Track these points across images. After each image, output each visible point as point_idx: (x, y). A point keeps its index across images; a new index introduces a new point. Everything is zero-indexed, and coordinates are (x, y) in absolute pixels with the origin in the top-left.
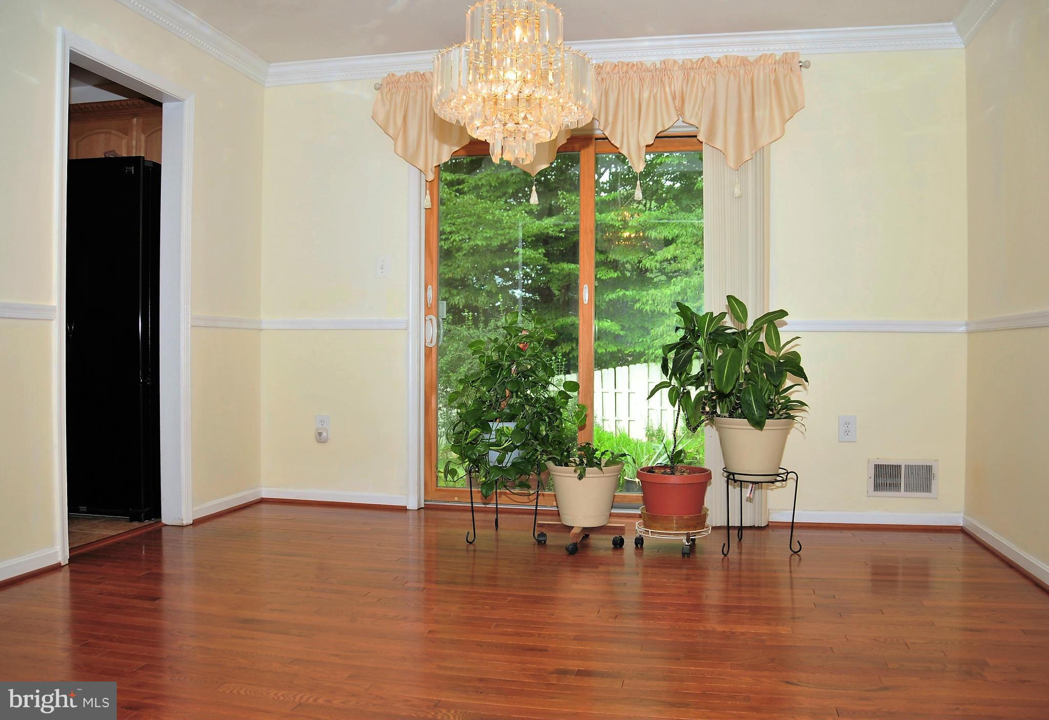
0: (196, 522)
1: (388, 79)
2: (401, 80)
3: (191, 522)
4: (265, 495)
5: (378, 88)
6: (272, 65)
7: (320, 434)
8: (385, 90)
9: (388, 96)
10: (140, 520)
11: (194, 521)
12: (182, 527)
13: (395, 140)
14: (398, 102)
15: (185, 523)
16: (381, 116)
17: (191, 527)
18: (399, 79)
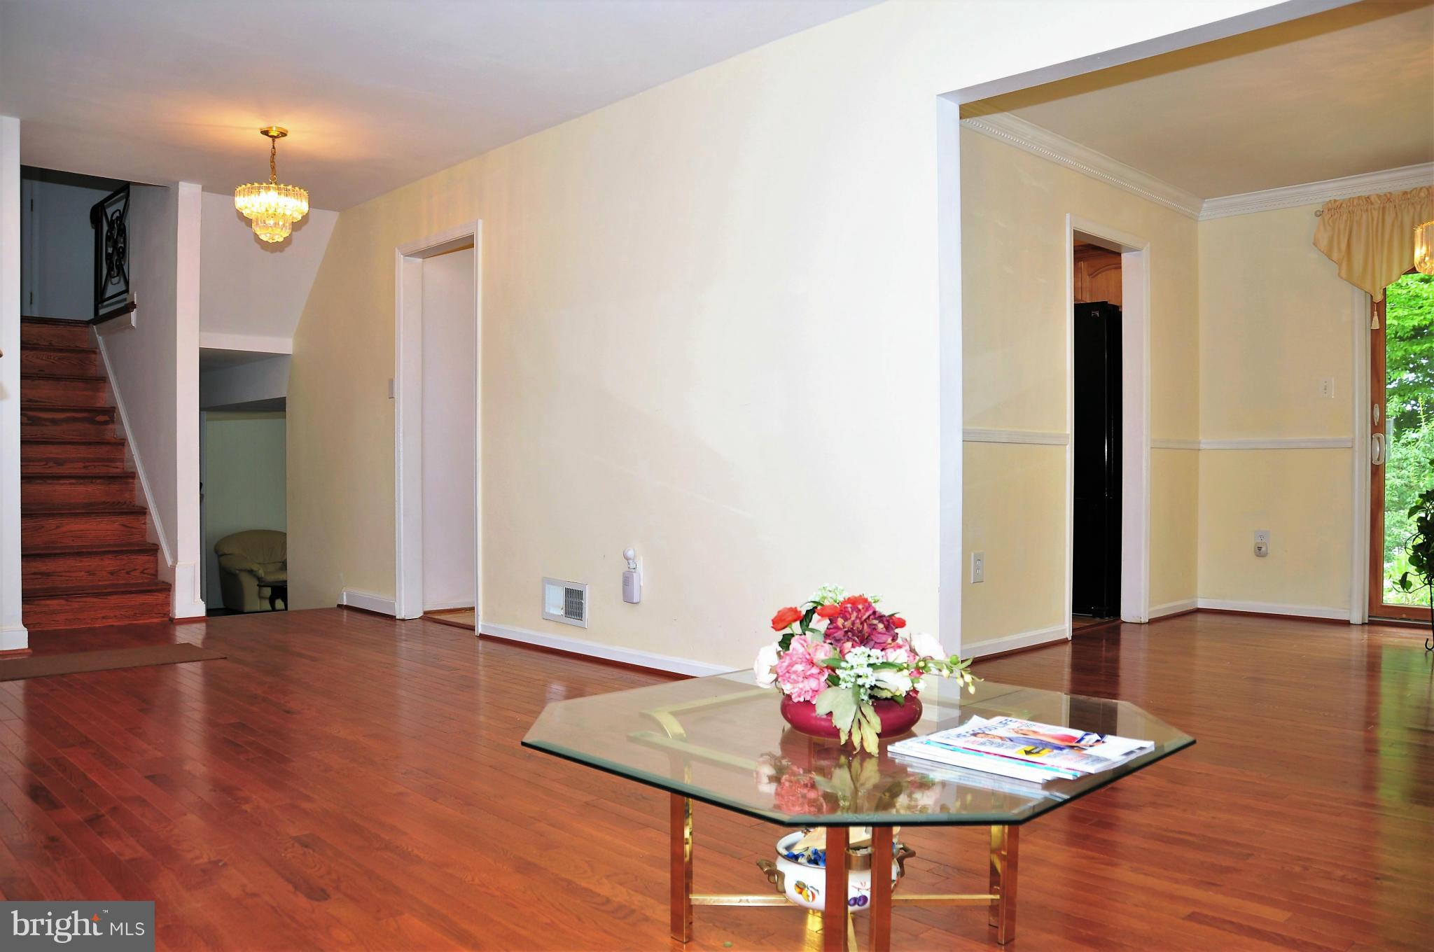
0: (1152, 622)
1: (1330, 205)
2: (1344, 205)
3: (1147, 621)
4: (1200, 606)
5: (1319, 214)
6: (1206, 200)
7: (1260, 549)
8: (1327, 217)
9: (1330, 222)
10: (1102, 617)
11: (1149, 620)
12: (1141, 624)
13: (1340, 265)
14: (1342, 227)
15: (1143, 621)
16: (1324, 243)
17: (1147, 625)
18: (1341, 205)
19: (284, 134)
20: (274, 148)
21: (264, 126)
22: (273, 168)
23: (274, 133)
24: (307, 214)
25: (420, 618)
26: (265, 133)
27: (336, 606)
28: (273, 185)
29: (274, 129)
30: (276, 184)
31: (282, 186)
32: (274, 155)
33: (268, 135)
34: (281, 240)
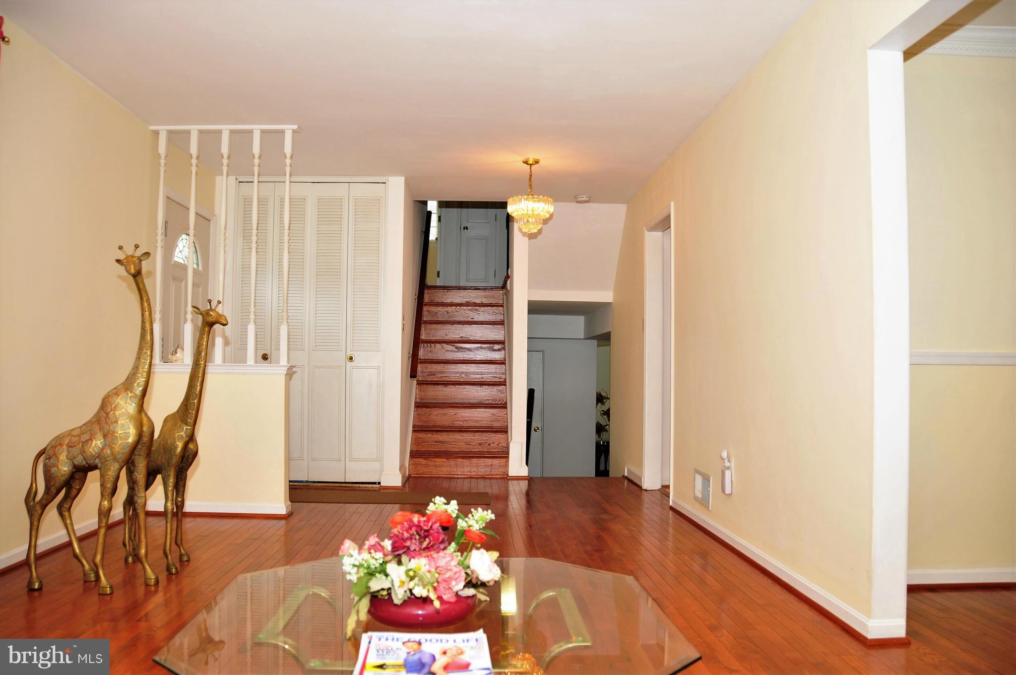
19: (537, 162)
20: (531, 172)
21: (524, 159)
22: (530, 186)
23: (531, 162)
24: (553, 213)
25: (658, 490)
26: (526, 162)
27: (621, 476)
28: (530, 196)
29: (531, 159)
30: (532, 195)
31: (536, 196)
32: (531, 176)
33: (527, 164)
34: (536, 231)
